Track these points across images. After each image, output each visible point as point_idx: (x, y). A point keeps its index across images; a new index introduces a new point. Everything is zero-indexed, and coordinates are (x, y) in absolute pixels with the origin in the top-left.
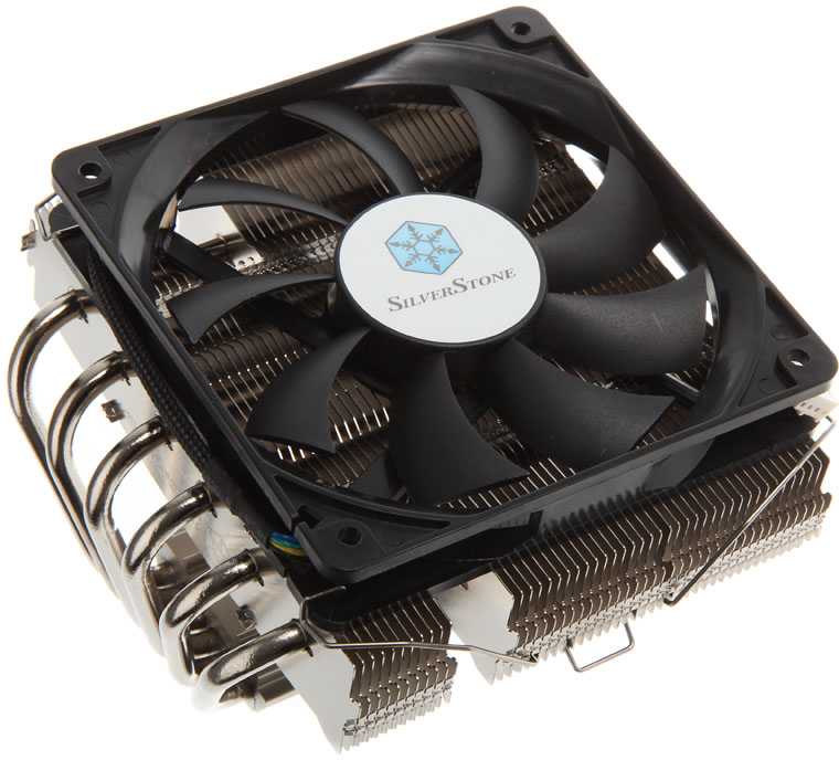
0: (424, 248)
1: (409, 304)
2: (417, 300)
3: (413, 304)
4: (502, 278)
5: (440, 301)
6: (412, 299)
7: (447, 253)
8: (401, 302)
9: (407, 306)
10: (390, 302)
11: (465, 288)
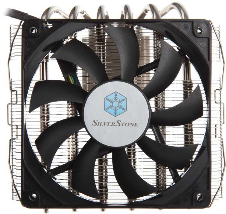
0: (116, 104)
1: (99, 124)
2: (103, 124)
3: (100, 125)
4: (133, 126)
5: (110, 127)
6: (101, 123)
7: (122, 109)
8: (97, 123)
9: (98, 125)
10: (94, 121)
11: (120, 125)
